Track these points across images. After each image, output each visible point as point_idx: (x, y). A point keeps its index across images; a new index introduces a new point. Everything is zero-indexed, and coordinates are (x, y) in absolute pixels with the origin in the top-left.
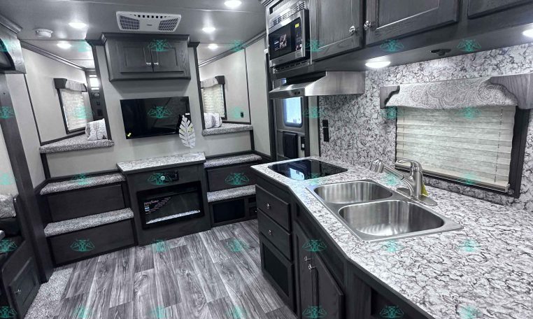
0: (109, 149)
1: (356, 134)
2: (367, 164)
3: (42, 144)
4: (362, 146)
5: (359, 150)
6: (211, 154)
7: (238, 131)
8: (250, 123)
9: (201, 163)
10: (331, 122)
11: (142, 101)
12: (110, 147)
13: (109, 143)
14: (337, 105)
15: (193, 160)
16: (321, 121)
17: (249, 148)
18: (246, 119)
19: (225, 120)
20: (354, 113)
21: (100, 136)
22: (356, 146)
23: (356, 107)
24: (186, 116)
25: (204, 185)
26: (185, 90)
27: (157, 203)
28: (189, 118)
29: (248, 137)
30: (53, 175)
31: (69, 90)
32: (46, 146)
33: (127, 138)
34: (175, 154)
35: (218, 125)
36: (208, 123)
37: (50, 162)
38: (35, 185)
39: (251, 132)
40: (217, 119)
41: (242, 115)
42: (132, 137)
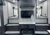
0: (18, 19)
3: (8, 17)
7: (44, 18)
8: (47, 17)
17: (46, 22)
19: (41, 15)
25: (34, 29)
27: (24, 32)
28: (33, 15)
29: (46, 20)
30: (9, 23)
36: (37, 16)
37: (9, 20)
39: (47, 19)
40: (39, 15)
41: (45, 15)
42: (22, 18)
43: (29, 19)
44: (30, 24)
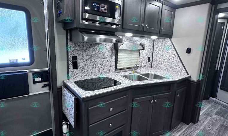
1: (98, 61)
4: (101, 66)
5: (99, 68)
14: (85, 48)
22: (97, 67)
23: (97, 49)
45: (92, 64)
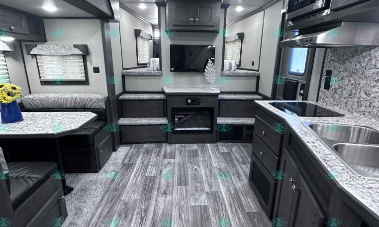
0: (160, 77)
1: (361, 85)
2: (367, 114)
3: (124, 69)
4: (365, 96)
5: (362, 99)
6: (225, 90)
7: (247, 76)
8: (258, 71)
9: (216, 95)
10: (335, 72)
11: (183, 46)
12: (160, 76)
13: (160, 73)
14: (346, 57)
15: (211, 92)
16: (325, 70)
17: (254, 90)
18: (255, 67)
19: (239, 67)
20: (363, 65)
21: (155, 69)
22: (358, 96)
23: (366, 60)
24: (211, 60)
25: (216, 112)
26: (214, 40)
27: (183, 118)
28: (213, 61)
29: (255, 81)
30: (127, 89)
31: (142, 37)
32: (125, 71)
33: (171, 71)
34: (200, 86)
35: (233, 69)
36: (226, 67)
37: (126, 81)
38: (117, 93)
39: (258, 78)
40: (233, 65)
41: (253, 64)
42: (174, 71)
43: (198, 78)
44: (202, 92)
45: (351, 87)
